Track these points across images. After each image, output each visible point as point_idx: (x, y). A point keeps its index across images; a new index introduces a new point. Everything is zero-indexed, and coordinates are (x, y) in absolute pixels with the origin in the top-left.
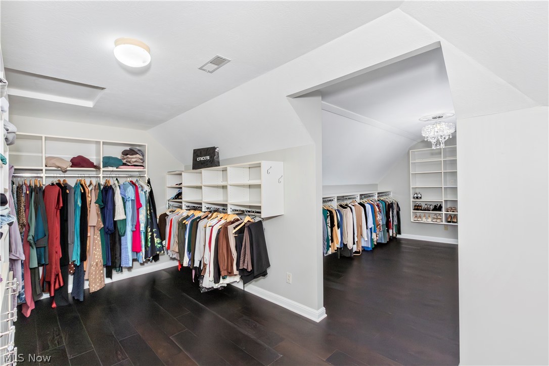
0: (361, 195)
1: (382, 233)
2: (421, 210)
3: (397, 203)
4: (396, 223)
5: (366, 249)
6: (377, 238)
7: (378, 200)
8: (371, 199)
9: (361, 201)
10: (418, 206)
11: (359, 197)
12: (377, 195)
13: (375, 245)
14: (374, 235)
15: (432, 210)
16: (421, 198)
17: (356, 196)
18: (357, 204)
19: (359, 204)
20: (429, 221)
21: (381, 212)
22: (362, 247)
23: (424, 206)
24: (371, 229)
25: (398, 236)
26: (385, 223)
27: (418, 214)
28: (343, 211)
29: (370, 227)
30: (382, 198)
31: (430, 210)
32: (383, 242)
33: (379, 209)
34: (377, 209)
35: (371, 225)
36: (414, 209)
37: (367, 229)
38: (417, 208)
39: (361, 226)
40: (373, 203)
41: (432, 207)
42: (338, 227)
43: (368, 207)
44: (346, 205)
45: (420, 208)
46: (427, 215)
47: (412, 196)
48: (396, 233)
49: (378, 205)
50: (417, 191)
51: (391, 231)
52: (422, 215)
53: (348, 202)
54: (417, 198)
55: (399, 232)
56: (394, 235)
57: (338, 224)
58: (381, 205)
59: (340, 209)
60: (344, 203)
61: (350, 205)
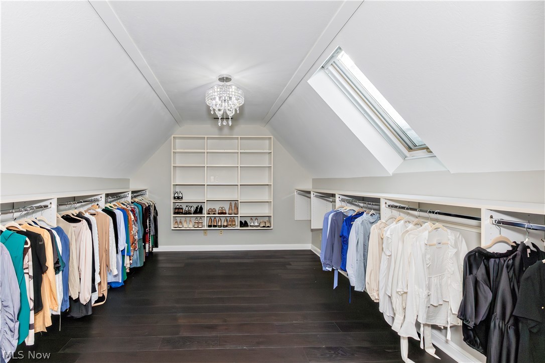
0: (107, 195)
1: (138, 252)
2: (182, 213)
3: (155, 206)
4: (152, 233)
5: (113, 286)
6: (131, 261)
7: (132, 203)
8: (122, 200)
9: (108, 205)
10: (178, 209)
11: (103, 199)
12: (130, 195)
13: (127, 273)
14: (127, 259)
15: (194, 213)
16: (182, 198)
17: (98, 197)
18: (100, 210)
19: (103, 210)
20: (191, 226)
21: (136, 221)
22: (108, 283)
23: (185, 208)
24: (123, 251)
25: (155, 250)
26: (142, 237)
27: (178, 219)
28: (70, 229)
29: (121, 248)
30: (136, 200)
31: (191, 214)
32: (139, 265)
33: (134, 215)
34: (133, 217)
35: (123, 245)
36: (175, 213)
37: (117, 253)
38: (178, 211)
39: (107, 252)
40: (124, 207)
41: (193, 210)
42: (57, 270)
43: (120, 215)
44: (80, 215)
45: (181, 211)
46: (188, 219)
47: (172, 196)
48: (152, 246)
49: (133, 211)
50: (178, 189)
51: (147, 245)
52: (183, 219)
53: (84, 209)
54: (178, 198)
55: (156, 245)
56: (150, 250)
57: (56, 263)
58: (137, 210)
59: (64, 224)
60: (73, 212)
61: (87, 215)
